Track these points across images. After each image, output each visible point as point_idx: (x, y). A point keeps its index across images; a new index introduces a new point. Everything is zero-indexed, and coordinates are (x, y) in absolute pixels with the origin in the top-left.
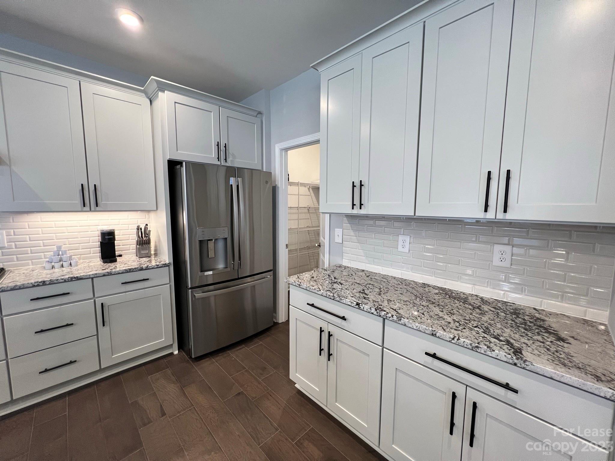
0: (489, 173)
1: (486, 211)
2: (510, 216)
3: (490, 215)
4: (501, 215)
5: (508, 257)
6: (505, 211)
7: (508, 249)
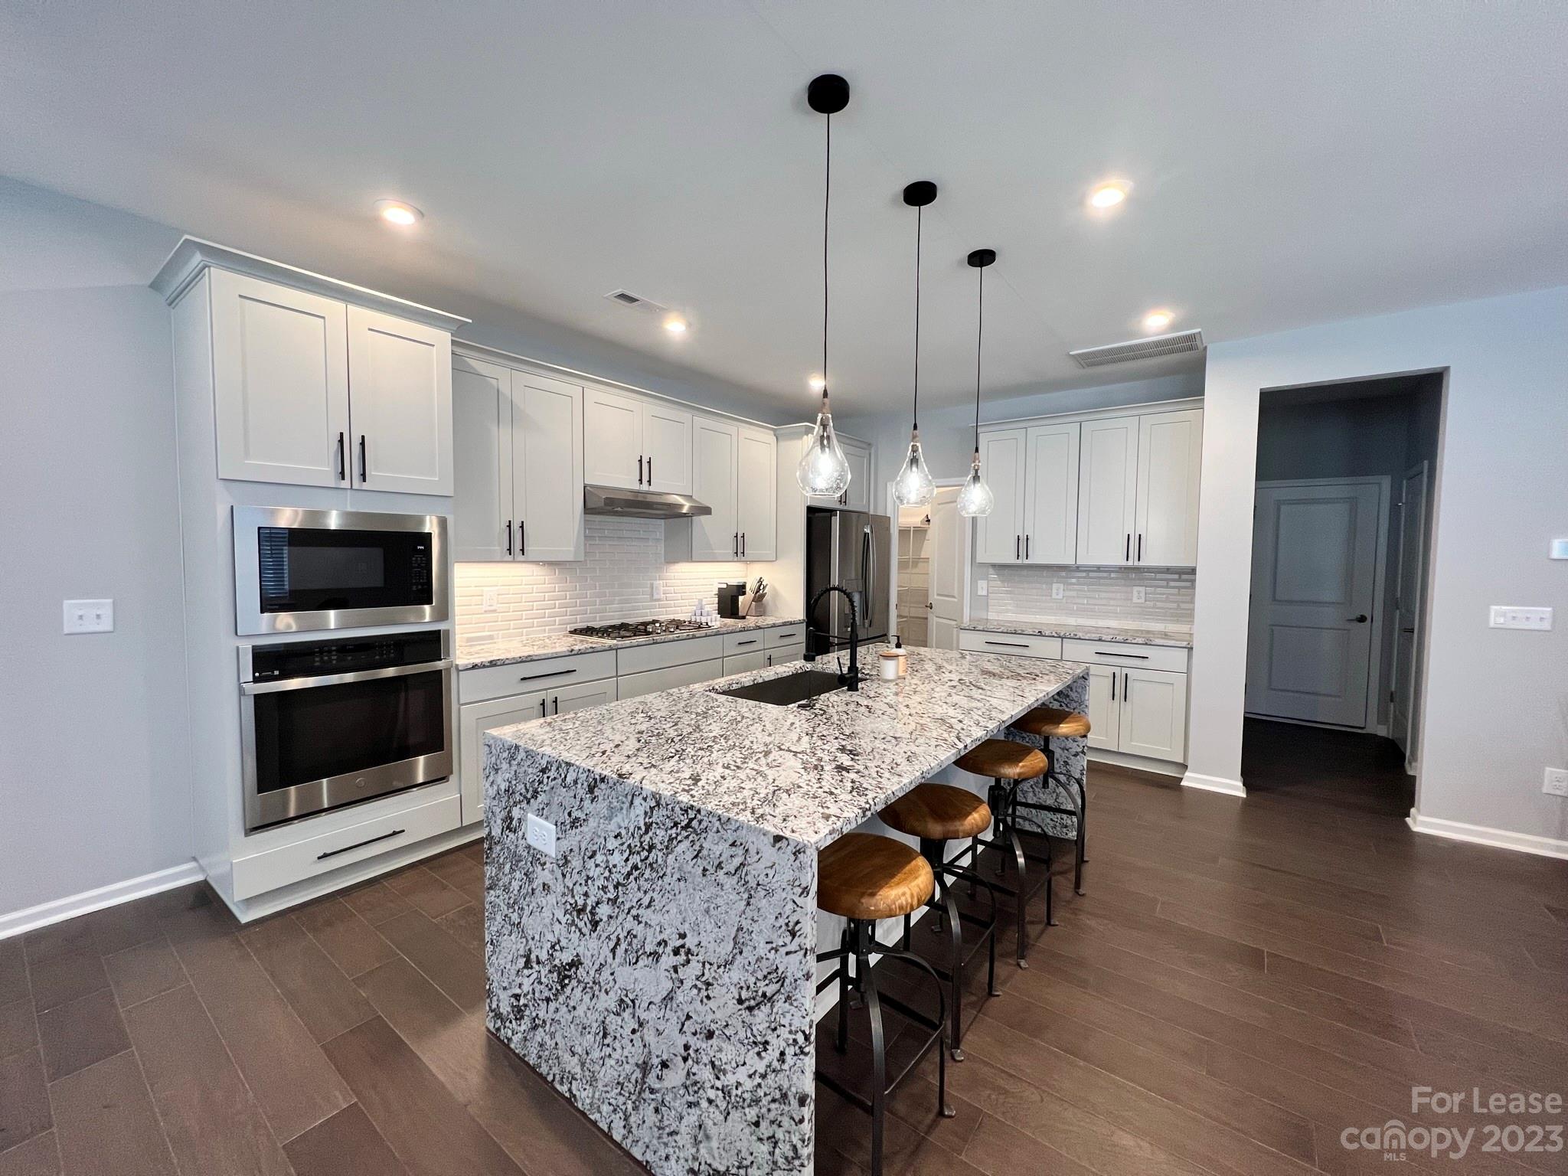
0: (1129, 535)
1: (1127, 560)
2: (1142, 563)
3: (1130, 563)
4: (1136, 563)
5: (1143, 595)
6: (1139, 560)
7: (1142, 589)
